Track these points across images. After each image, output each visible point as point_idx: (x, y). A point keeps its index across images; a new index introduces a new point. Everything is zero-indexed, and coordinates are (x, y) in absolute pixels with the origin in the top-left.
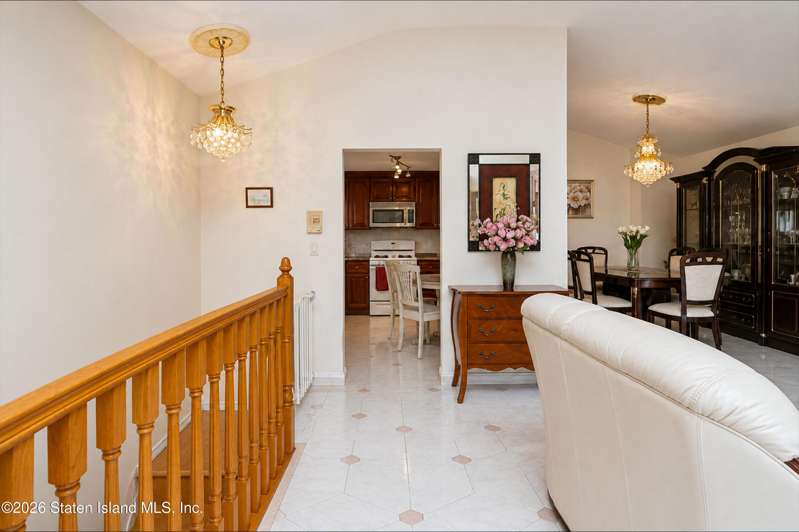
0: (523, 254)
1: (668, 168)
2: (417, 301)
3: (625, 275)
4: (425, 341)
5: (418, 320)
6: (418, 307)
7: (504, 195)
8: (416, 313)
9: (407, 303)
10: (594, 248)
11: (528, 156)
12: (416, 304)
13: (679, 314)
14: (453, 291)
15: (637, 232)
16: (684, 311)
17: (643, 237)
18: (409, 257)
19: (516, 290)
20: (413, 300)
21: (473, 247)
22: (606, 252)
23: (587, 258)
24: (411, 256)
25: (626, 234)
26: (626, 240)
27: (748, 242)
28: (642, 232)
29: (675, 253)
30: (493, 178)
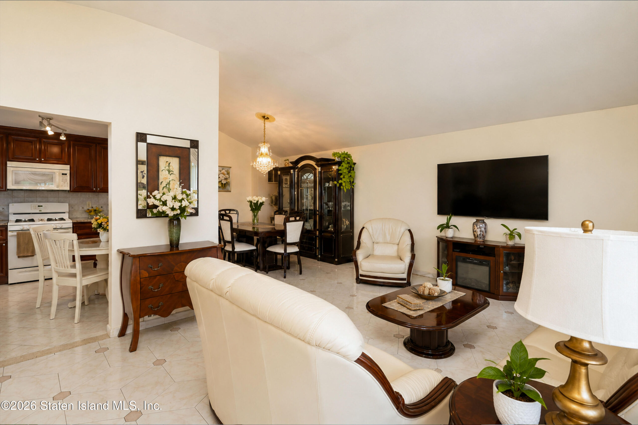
0: (186, 219)
1: (275, 164)
2: (74, 266)
3: (250, 229)
4: (83, 304)
5: (75, 286)
6: (76, 274)
7: (169, 171)
8: (74, 279)
9: (62, 270)
10: (230, 210)
11: (189, 141)
12: (73, 271)
13: (282, 251)
14: (121, 254)
15: (258, 201)
16: (285, 250)
17: (262, 204)
18: (62, 219)
19: (181, 248)
20: (69, 267)
21: (141, 214)
22: (237, 213)
23: (228, 219)
24: (64, 218)
25: (251, 202)
26: (251, 206)
27: (312, 208)
28: (260, 201)
29: (277, 213)
30: (160, 157)
